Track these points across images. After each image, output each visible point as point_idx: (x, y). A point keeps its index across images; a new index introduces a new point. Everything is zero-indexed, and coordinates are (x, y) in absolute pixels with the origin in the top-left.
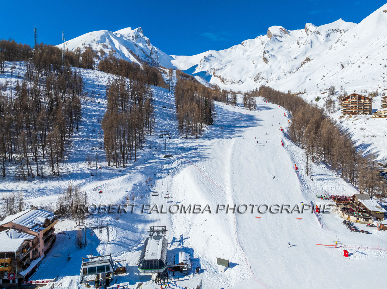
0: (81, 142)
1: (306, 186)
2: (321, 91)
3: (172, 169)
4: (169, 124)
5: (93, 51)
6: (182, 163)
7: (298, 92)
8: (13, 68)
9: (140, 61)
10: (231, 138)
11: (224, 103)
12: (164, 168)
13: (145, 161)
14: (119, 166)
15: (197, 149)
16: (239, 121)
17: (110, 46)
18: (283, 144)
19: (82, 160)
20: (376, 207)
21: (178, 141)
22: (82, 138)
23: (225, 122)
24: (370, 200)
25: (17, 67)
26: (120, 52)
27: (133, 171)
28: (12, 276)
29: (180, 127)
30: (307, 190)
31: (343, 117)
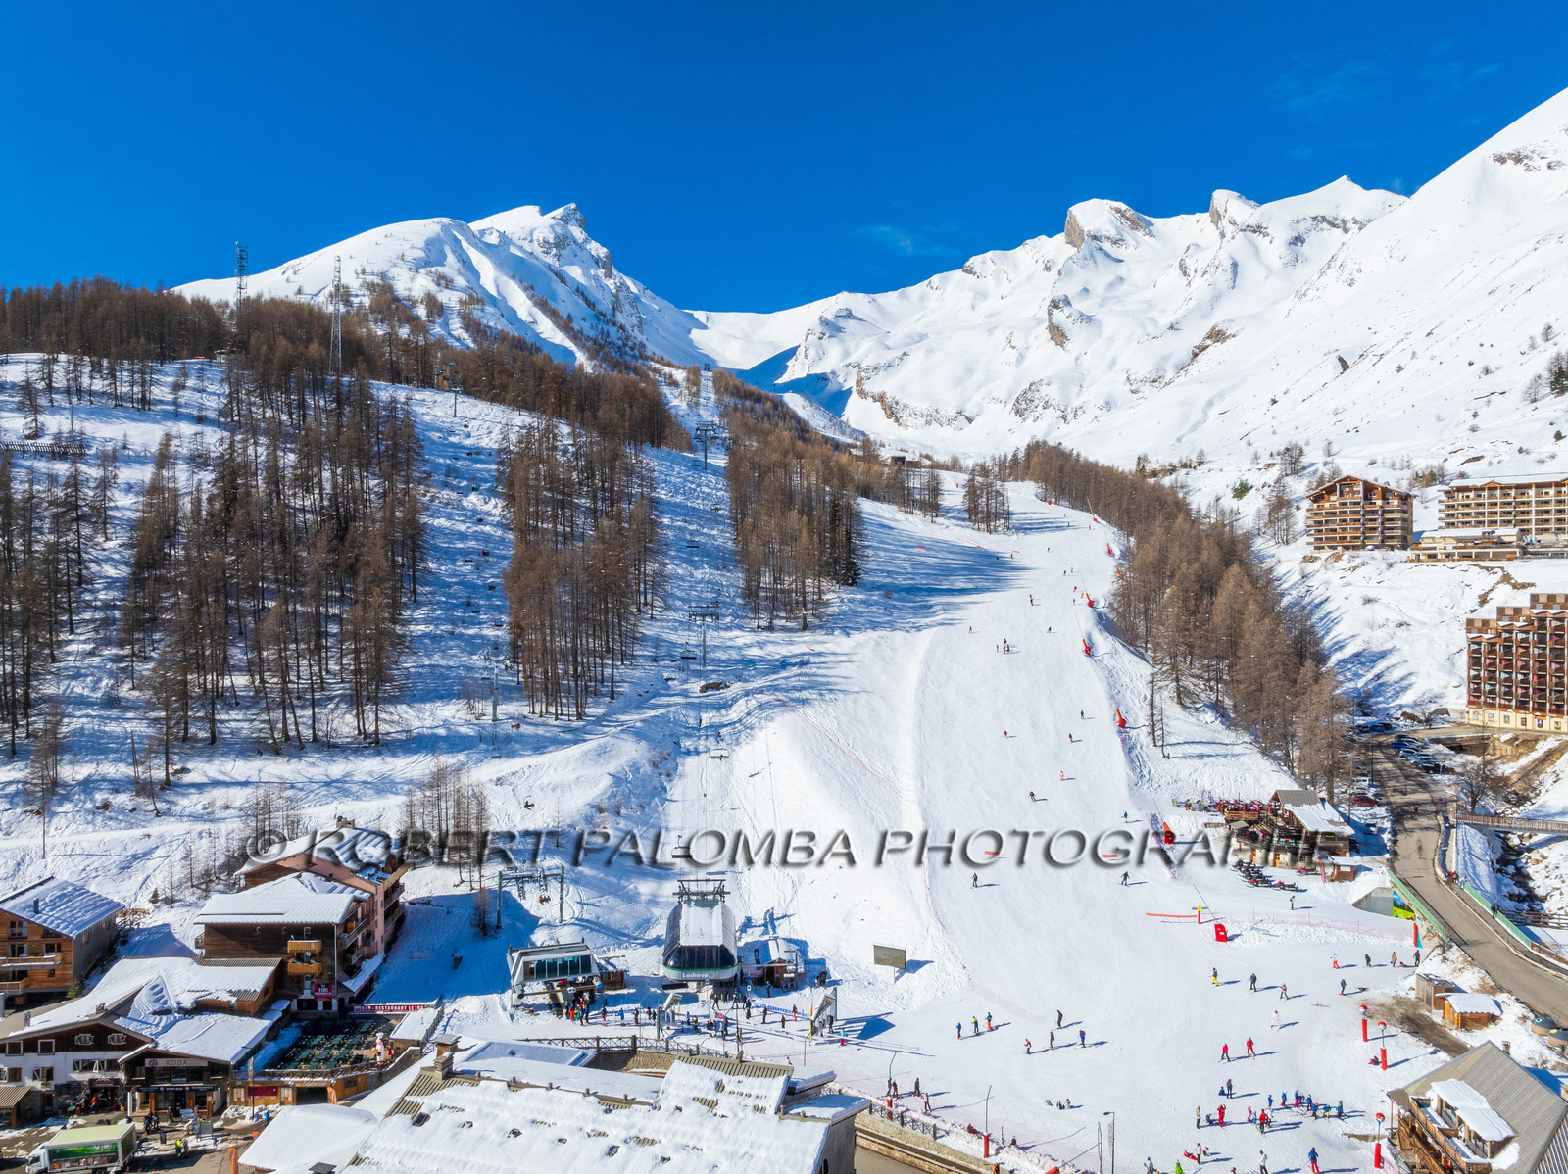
0: (434, 638)
1: (1145, 772)
2: (1256, 457)
3: (730, 724)
4: (709, 582)
5: (396, 299)
6: (761, 707)
7: (1176, 462)
8: (178, 387)
9: (576, 336)
10: (919, 629)
11: (895, 507)
12: (704, 724)
13: (641, 702)
14: (562, 715)
15: (808, 663)
16: (948, 571)
17: (461, 282)
18: (1089, 650)
19: (445, 696)
20: (1331, 822)
21: (741, 639)
22: (432, 628)
23: (898, 574)
24: (1320, 805)
25: (191, 383)
26: (498, 302)
27: (606, 729)
28: (324, 991)
29: (750, 593)
30: (1146, 786)
31: (1312, 559)
